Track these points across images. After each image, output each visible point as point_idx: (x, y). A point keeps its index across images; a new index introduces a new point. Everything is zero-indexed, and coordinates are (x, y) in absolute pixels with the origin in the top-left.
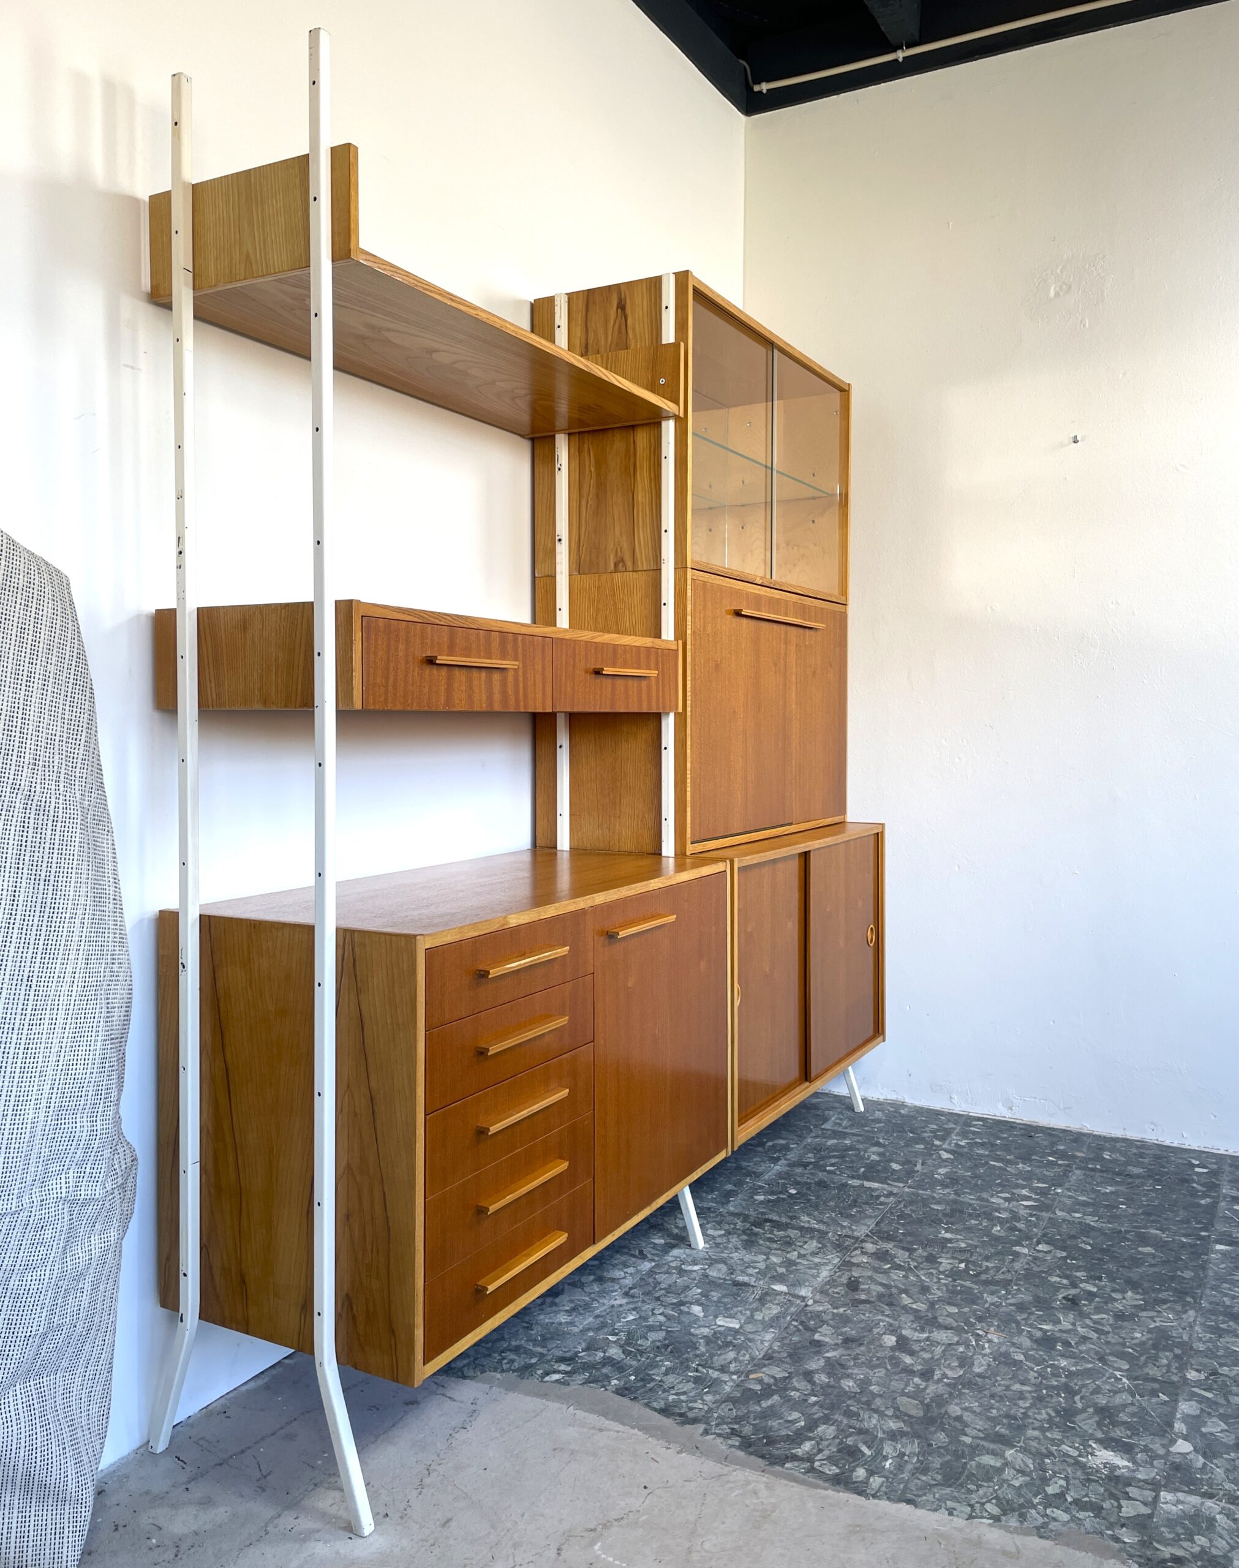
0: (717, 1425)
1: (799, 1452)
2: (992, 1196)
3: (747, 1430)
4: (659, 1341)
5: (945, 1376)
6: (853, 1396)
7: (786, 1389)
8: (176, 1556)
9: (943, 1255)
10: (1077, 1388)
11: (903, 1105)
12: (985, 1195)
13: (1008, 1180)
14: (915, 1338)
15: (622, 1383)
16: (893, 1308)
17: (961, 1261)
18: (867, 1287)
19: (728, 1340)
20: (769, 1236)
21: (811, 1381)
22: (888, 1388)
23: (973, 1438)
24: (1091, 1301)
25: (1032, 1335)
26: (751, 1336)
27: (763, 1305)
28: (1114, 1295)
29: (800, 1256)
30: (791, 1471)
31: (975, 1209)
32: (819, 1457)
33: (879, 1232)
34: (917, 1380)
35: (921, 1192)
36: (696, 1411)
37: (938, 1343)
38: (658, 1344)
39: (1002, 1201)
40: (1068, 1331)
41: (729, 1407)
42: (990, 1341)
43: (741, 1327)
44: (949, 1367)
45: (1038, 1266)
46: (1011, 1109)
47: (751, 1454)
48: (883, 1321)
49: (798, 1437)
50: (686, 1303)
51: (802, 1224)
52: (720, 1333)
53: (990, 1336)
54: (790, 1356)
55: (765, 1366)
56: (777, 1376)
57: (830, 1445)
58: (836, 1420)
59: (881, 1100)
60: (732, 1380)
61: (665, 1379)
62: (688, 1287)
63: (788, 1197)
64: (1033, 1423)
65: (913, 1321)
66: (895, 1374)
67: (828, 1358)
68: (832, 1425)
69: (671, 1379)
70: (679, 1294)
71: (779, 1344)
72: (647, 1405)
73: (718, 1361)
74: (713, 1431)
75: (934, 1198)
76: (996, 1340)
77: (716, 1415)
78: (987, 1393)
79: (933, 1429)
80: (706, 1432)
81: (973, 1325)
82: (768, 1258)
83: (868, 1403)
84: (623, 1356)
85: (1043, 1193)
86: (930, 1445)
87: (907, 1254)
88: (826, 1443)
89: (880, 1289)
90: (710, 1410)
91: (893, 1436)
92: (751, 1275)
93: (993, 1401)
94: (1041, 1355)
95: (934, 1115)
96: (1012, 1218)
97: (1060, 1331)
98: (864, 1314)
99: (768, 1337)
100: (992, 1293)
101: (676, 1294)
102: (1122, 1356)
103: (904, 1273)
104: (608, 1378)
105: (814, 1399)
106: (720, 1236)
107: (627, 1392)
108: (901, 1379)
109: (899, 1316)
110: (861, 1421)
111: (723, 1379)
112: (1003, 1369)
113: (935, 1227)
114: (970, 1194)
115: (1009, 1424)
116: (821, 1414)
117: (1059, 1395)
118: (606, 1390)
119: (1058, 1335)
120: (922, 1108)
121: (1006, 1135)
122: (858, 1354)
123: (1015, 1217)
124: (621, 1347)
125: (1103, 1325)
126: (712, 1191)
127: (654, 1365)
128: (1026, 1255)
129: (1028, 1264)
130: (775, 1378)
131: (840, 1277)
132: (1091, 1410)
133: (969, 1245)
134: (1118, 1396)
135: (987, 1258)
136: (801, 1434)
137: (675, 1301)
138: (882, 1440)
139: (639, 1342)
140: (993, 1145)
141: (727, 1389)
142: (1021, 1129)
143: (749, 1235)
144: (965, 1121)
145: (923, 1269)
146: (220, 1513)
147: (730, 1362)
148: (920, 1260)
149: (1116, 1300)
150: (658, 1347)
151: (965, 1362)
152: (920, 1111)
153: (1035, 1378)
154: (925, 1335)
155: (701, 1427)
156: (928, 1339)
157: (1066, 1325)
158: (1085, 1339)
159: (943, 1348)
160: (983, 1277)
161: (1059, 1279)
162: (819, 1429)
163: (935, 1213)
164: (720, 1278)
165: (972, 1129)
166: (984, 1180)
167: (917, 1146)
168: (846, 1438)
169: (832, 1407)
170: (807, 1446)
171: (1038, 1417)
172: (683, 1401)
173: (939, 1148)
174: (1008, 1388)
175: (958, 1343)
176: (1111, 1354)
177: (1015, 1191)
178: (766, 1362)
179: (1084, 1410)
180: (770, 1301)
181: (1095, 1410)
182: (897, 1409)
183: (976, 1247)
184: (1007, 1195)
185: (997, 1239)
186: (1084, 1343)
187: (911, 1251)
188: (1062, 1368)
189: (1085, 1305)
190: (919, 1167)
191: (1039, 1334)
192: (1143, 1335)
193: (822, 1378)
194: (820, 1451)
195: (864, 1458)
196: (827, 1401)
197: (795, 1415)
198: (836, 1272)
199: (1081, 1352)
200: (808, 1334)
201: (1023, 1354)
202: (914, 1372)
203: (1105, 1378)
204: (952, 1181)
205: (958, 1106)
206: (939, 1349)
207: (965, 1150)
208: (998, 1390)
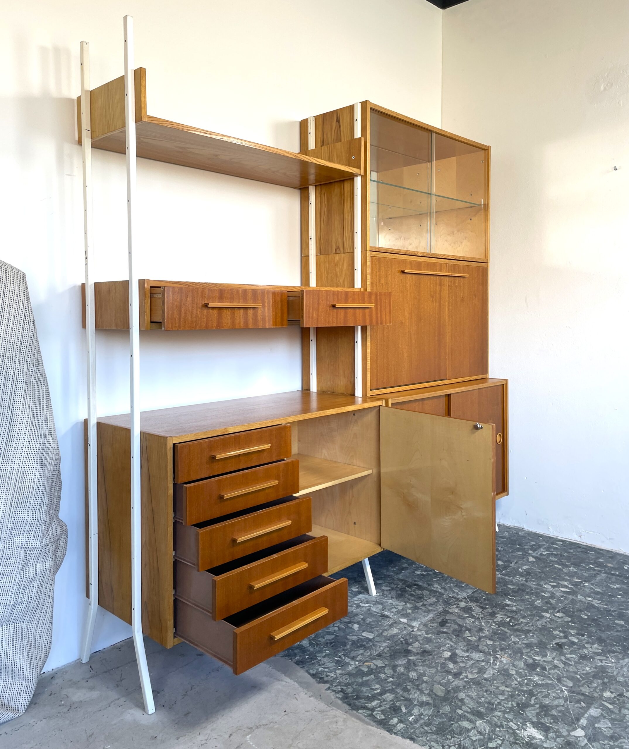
0: (336, 686)
1: (369, 705)
2: (545, 584)
3: (349, 690)
4: (329, 640)
5: (467, 677)
6: (412, 681)
7: (379, 673)
8: (68, 710)
9: (500, 613)
10: (536, 693)
11: (522, 530)
12: (542, 583)
13: (559, 576)
14: (461, 655)
15: (301, 658)
16: (458, 638)
17: (509, 617)
18: (449, 625)
19: (363, 644)
20: (412, 593)
21: (394, 671)
22: (433, 679)
23: (464, 711)
24: (570, 647)
25: (526, 662)
26: (376, 643)
27: (391, 628)
28: (586, 645)
29: (423, 605)
30: (360, 714)
31: (532, 590)
32: (378, 709)
33: (472, 597)
34: (450, 677)
35: (507, 578)
36: (329, 677)
37: (472, 659)
39: (550, 587)
40: (548, 662)
41: (346, 678)
42: (501, 662)
43: (373, 638)
44: (471, 672)
45: (551, 625)
46: (580, 537)
47: (345, 703)
48: (448, 644)
49: (373, 698)
50: (353, 622)
51: (433, 588)
52: (361, 639)
53: (502, 659)
54: (391, 656)
55: (375, 659)
56: (379, 665)
57: (387, 704)
58: (397, 692)
59: (512, 526)
60: (355, 664)
61: (322, 659)
62: (358, 614)
63: (434, 573)
64: (501, 708)
65: (464, 646)
66: (441, 672)
67: (410, 659)
68: (393, 694)
69: (325, 660)
70: (351, 618)
71: (388, 649)
72: (307, 671)
73: (353, 654)
74: (332, 688)
75: (512, 581)
76: (505, 662)
77: (338, 681)
78: (484, 689)
79: (444, 704)
80: (329, 689)
81: (497, 651)
82: (406, 604)
83: (418, 686)
84: (308, 645)
85: (576, 585)
86: (439, 712)
87: (481, 610)
88: (385, 703)
89: (456, 627)
90: (336, 678)
91: (422, 704)
92: (393, 612)
93: (485, 694)
94: (525, 673)
95: (536, 536)
96: (550, 597)
97: (544, 661)
98: (440, 639)
99: (385, 645)
100: (517, 636)
101: (349, 617)
102: (571, 679)
103: (473, 620)
104: (296, 655)
105: (391, 679)
106: (387, 590)
107: (301, 663)
108: (442, 675)
109: (459, 642)
110: (409, 694)
111: (351, 663)
112: (501, 677)
113: (504, 597)
114: (534, 581)
115: (488, 707)
116: (390, 688)
117: (524, 695)
118: (292, 661)
119: (541, 663)
120: (532, 532)
121: (572, 551)
122: (426, 660)
123: (553, 596)
124: (310, 640)
125: (570, 661)
126: (395, 567)
127: (321, 652)
128: (547, 617)
129: (546, 623)
130: (377, 666)
131: (438, 618)
132: (537, 706)
133: (518, 609)
134: (557, 700)
135: (524, 617)
136: (375, 696)
137: (347, 621)
138: (415, 705)
139: (319, 639)
140: (561, 555)
141: (350, 668)
142: (583, 548)
143: (402, 592)
144: (551, 541)
145: (485, 619)
146: (95, 694)
147: (359, 655)
148: (486, 614)
149: (586, 648)
150: (327, 643)
151: (481, 671)
152: (530, 534)
153: (516, 684)
154: (468, 654)
155: (328, 685)
156: (468, 656)
157: (549, 658)
158: (556, 667)
159: (473, 662)
160: (516, 627)
161: (559, 633)
162: (386, 695)
163: (508, 590)
164: (376, 612)
165: (555, 546)
166: (546, 575)
167: (518, 553)
168: (397, 702)
169: (398, 685)
170: (375, 703)
171: (505, 705)
172: (325, 672)
173: (530, 555)
174: (497, 688)
175: (483, 661)
176: (566, 677)
177: (560, 582)
178: (377, 657)
179: (533, 705)
180: (395, 627)
181: (540, 707)
182: (431, 690)
183: (521, 610)
184: (555, 584)
185: (535, 607)
186: (554, 669)
187: (483, 608)
188: (534, 682)
189: (566, 649)
190: (513, 565)
191: (530, 661)
192: (591, 669)
193: (402, 669)
194: (380, 706)
195: (400, 713)
196: (397, 682)
197: (378, 686)
198: (437, 615)
199: (549, 674)
200: (406, 646)
201: (516, 670)
202: (451, 672)
203: (555, 690)
204: (528, 573)
205: (552, 533)
206: (471, 662)
207: (545, 557)
208: (492, 688)
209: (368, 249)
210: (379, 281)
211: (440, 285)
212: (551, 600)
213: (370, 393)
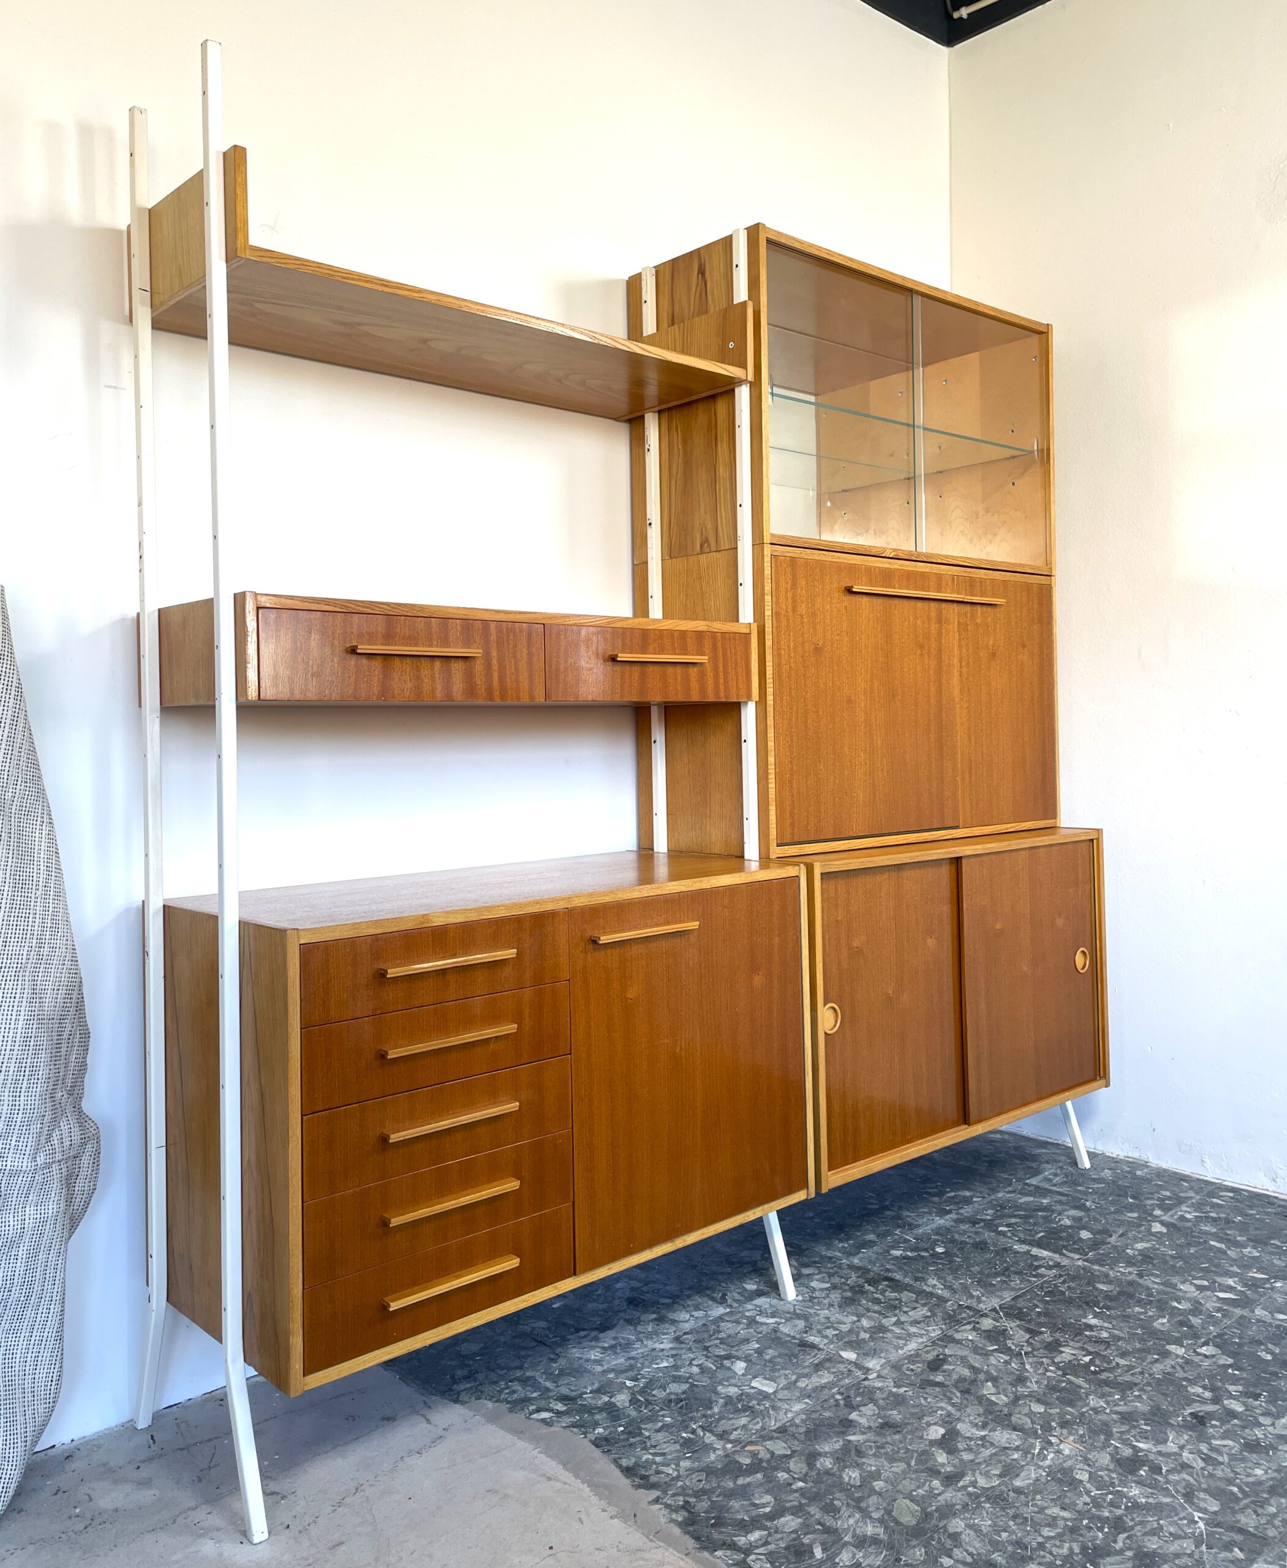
0: (674, 1495)
1: (741, 1541)
2: (1183, 1283)
3: (702, 1505)
4: (677, 1394)
5: (974, 1484)
6: (846, 1489)
7: (776, 1469)
8: (86, 1528)
9: (1071, 1343)
10: (1131, 1524)
11: (1145, 1165)
12: (1174, 1280)
13: (1218, 1266)
14: (968, 1435)
15: (607, 1433)
16: (967, 1396)
17: (1089, 1353)
18: (951, 1367)
19: (750, 1405)
20: (876, 1296)
21: (811, 1465)
22: (895, 1487)
23: (957, 1561)
24: (1223, 1422)
25: (1117, 1453)
26: (779, 1404)
27: (817, 1371)
28: (1261, 1419)
29: (899, 1323)
30: (717, 1560)
31: (1151, 1295)
32: (761, 1550)
33: (1011, 1307)
34: (936, 1483)
35: (1096, 1267)
36: (662, 1476)
37: (992, 1444)
38: (673, 1397)
39: (1193, 1289)
40: (1168, 1455)
41: (700, 1478)
42: (1059, 1452)
43: (775, 1392)
44: (987, 1475)
45: (1185, 1372)
46: (1274, 1180)
47: (688, 1533)
48: (942, 1409)
49: (755, 1523)
50: (734, 1357)
51: (925, 1288)
52: (748, 1395)
53: (1062, 1446)
54: (808, 1432)
55: (771, 1438)
56: (777, 1452)
57: (782, 1539)
58: (809, 1513)
59: (1121, 1157)
60: (724, 1448)
61: (653, 1435)
62: (748, 1340)
63: (931, 1255)
64: (1044, 1557)
65: (979, 1415)
66: (916, 1471)
67: (849, 1441)
68: (800, 1517)
69: (660, 1436)
70: (733, 1347)
71: (804, 1417)
72: (615, 1461)
73: (724, 1425)
74: (665, 1500)
75: (1107, 1276)
76: (1067, 1452)
77: (680, 1483)
78: (1011, 1512)
79: (914, 1542)
80: (657, 1501)
81: (1051, 1429)
82: (858, 1321)
83: (859, 1500)
84: (627, 1405)
85: (1255, 1285)
86: (898, 1560)
87: (1028, 1336)
88: (779, 1536)
89: (966, 1372)
90: (678, 1477)
91: (861, 1542)
92: (827, 1337)
93: (1011, 1523)
94: (1112, 1478)
95: (1176, 1179)
96: (1190, 1310)
97: (1160, 1453)
98: (925, 1399)
99: (797, 1407)
100: (1103, 1396)
101: (728, 1345)
102: (1217, 1494)
103: (1007, 1358)
104: (596, 1424)
105: (801, 1484)
106: (822, 1290)
107: (604, 1443)
108: (918, 1479)
109: (967, 1407)
110: (836, 1519)
111: (715, 1446)
112: (1054, 1487)
113: (1084, 1310)
114: (1157, 1276)
115: (1014, 1553)
116: (796, 1503)
117: (1101, 1529)
118: (586, 1437)
119: (1151, 1457)
120: (1165, 1170)
121: (1254, 1212)
122: (887, 1443)
123: (1197, 1308)
124: (632, 1394)
125: (1221, 1453)
126: (847, 1240)
127: (652, 1419)
128: (1177, 1356)
129: (1173, 1367)
130: (772, 1453)
131: (927, 1352)
132: (1130, 1554)
133: (1112, 1336)
134: (1178, 1542)
135: (1123, 1355)
136: (758, 1521)
137: (723, 1353)
138: (846, 1544)
139: (654, 1392)
140: (1228, 1221)
141: (713, 1457)
142: (1280, 1206)
143: (855, 1292)
144: (1209, 1189)
145: (1034, 1356)
146: (148, 1495)
147: (736, 1430)
148: (1038, 1345)
149: (1260, 1425)
150: (670, 1401)
151: (1010, 1471)
152: (1161, 1173)
153: (1086, 1504)
154: (983, 1433)
155: (655, 1493)
156: (983, 1438)
157: (1171, 1447)
158: (1185, 1467)
159: (994, 1451)
160: (1104, 1375)
161: (1200, 1390)
162: (782, 1519)
163: (1096, 1293)
164: (789, 1335)
165: (1215, 1200)
166: (1186, 1262)
167: (1129, 1215)
168: (805, 1534)
169: (814, 1497)
170: (755, 1536)
171: (1055, 1551)
172: (655, 1463)
173: (1156, 1219)
174: (1042, 1510)
175: (1017, 1449)
176: (1205, 1491)
177: (1218, 1279)
178: (775, 1435)
179: (1120, 1552)
180: (828, 1369)
181: (1136, 1556)
182: (888, 1512)
183: (1120, 1339)
184: (1206, 1283)
185: (1154, 1333)
186: (1179, 1472)
187: (1033, 1333)
188: (1128, 1498)
189: (1214, 1426)
190: (1113, 1240)
191: (1127, 1452)
192: (1266, 1473)
193: (827, 1463)
194: (766, 1543)
195: (809, 1561)
196: (814, 1490)
197: (768, 1498)
198: (926, 1346)
199: (1168, 1482)
200: (847, 1410)
201: (1090, 1473)
202: (939, 1473)
203: (1176, 1518)
204: (1146, 1257)
205: (1211, 1173)
206: (987, 1453)
207: (1190, 1224)
208: (1028, 1511)
209: (767, 540)
210: (794, 609)
211: (939, 621)
212: (1191, 1317)
213: (776, 852)
